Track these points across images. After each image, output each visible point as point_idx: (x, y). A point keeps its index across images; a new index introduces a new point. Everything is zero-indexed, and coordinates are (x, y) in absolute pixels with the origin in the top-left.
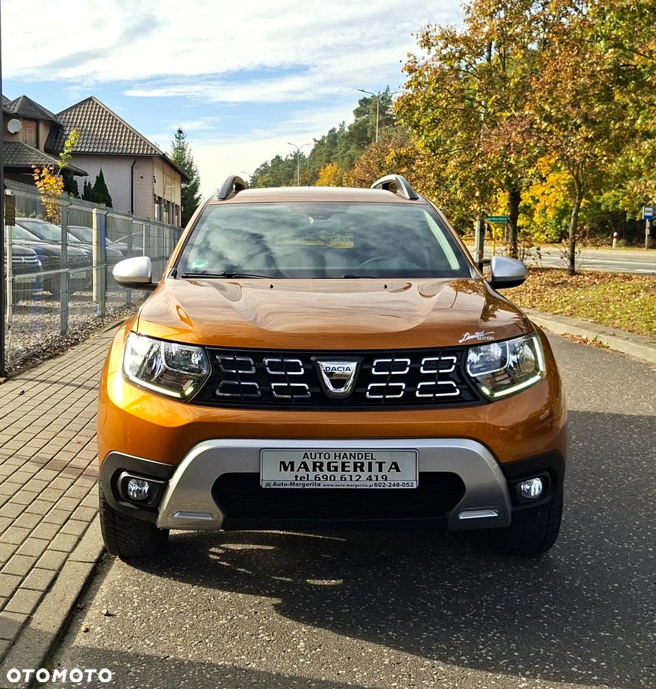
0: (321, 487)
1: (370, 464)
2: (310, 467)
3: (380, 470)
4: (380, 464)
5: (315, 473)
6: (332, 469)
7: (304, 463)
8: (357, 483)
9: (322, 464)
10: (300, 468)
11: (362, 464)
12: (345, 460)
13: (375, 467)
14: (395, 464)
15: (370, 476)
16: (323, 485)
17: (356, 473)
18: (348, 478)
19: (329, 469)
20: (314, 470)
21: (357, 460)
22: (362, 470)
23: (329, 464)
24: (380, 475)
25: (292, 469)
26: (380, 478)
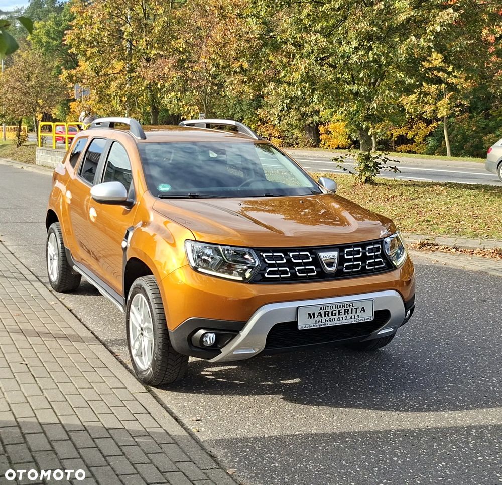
0: (329, 325)
1: (352, 309)
2: (323, 315)
3: (356, 312)
4: (357, 309)
5: (325, 318)
6: (334, 314)
7: (320, 313)
8: (346, 321)
9: (329, 312)
10: (318, 316)
11: (348, 310)
12: (340, 309)
13: (354, 310)
14: (363, 308)
15: (352, 316)
16: (330, 324)
17: (345, 315)
18: (341, 319)
19: (332, 315)
20: (325, 316)
21: (346, 308)
22: (348, 314)
23: (332, 311)
24: (356, 315)
25: (314, 317)
26: (356, 317)
